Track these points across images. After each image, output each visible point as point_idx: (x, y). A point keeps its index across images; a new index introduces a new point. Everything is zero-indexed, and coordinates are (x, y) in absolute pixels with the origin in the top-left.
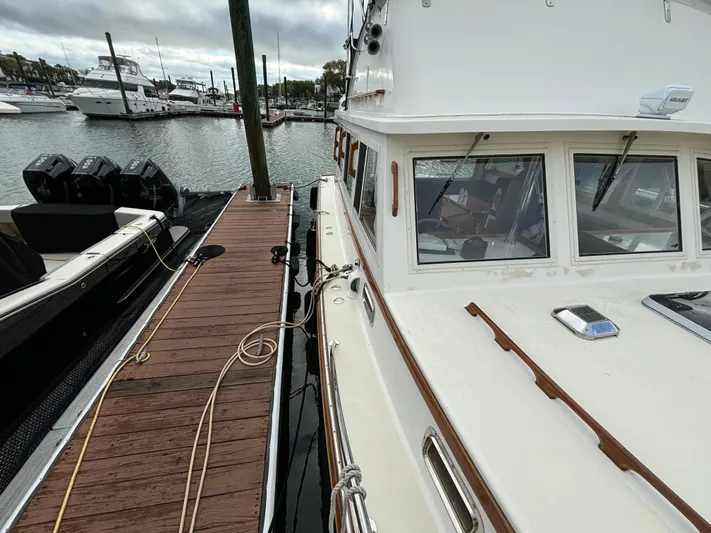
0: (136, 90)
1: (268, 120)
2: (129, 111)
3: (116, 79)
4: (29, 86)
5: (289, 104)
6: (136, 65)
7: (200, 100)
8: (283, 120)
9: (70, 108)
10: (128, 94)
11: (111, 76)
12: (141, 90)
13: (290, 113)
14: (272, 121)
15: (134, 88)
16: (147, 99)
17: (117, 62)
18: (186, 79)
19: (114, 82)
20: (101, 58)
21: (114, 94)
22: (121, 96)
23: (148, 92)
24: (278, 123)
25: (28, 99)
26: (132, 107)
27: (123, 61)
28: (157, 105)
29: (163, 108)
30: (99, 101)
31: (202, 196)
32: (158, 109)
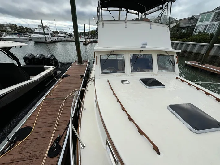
0: (49, 35)
1: (85, 42)
2: (46, 41)
3: (43, 32)
4: (19, 34)
5: (92, 37)
6: (48, 28)
7: (66, 37)
8: (90, 42)
9: (30, 40)
10: (46, 36)
11: (42, 31)
12: (50, 34)
13: (92, 40)
14: (87, 43)
15: (48, 34)
16: (51, 37)
17: (43, 27)
18: (62, 31)
19: (43, 33)
20: (39, 26)
21: (42, 36)
22: (44, 37)
23: (52, 35)
24: (88, 43)
25: (18, 37)
26: (47, 39)
27: (45, 27)
28: (54, 39)
29: (56, 40)
30: (38, 38)
31: (65, 63)
32: (54, 40)
